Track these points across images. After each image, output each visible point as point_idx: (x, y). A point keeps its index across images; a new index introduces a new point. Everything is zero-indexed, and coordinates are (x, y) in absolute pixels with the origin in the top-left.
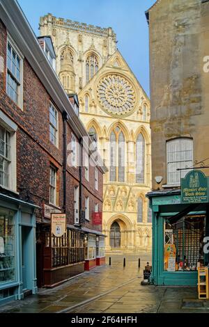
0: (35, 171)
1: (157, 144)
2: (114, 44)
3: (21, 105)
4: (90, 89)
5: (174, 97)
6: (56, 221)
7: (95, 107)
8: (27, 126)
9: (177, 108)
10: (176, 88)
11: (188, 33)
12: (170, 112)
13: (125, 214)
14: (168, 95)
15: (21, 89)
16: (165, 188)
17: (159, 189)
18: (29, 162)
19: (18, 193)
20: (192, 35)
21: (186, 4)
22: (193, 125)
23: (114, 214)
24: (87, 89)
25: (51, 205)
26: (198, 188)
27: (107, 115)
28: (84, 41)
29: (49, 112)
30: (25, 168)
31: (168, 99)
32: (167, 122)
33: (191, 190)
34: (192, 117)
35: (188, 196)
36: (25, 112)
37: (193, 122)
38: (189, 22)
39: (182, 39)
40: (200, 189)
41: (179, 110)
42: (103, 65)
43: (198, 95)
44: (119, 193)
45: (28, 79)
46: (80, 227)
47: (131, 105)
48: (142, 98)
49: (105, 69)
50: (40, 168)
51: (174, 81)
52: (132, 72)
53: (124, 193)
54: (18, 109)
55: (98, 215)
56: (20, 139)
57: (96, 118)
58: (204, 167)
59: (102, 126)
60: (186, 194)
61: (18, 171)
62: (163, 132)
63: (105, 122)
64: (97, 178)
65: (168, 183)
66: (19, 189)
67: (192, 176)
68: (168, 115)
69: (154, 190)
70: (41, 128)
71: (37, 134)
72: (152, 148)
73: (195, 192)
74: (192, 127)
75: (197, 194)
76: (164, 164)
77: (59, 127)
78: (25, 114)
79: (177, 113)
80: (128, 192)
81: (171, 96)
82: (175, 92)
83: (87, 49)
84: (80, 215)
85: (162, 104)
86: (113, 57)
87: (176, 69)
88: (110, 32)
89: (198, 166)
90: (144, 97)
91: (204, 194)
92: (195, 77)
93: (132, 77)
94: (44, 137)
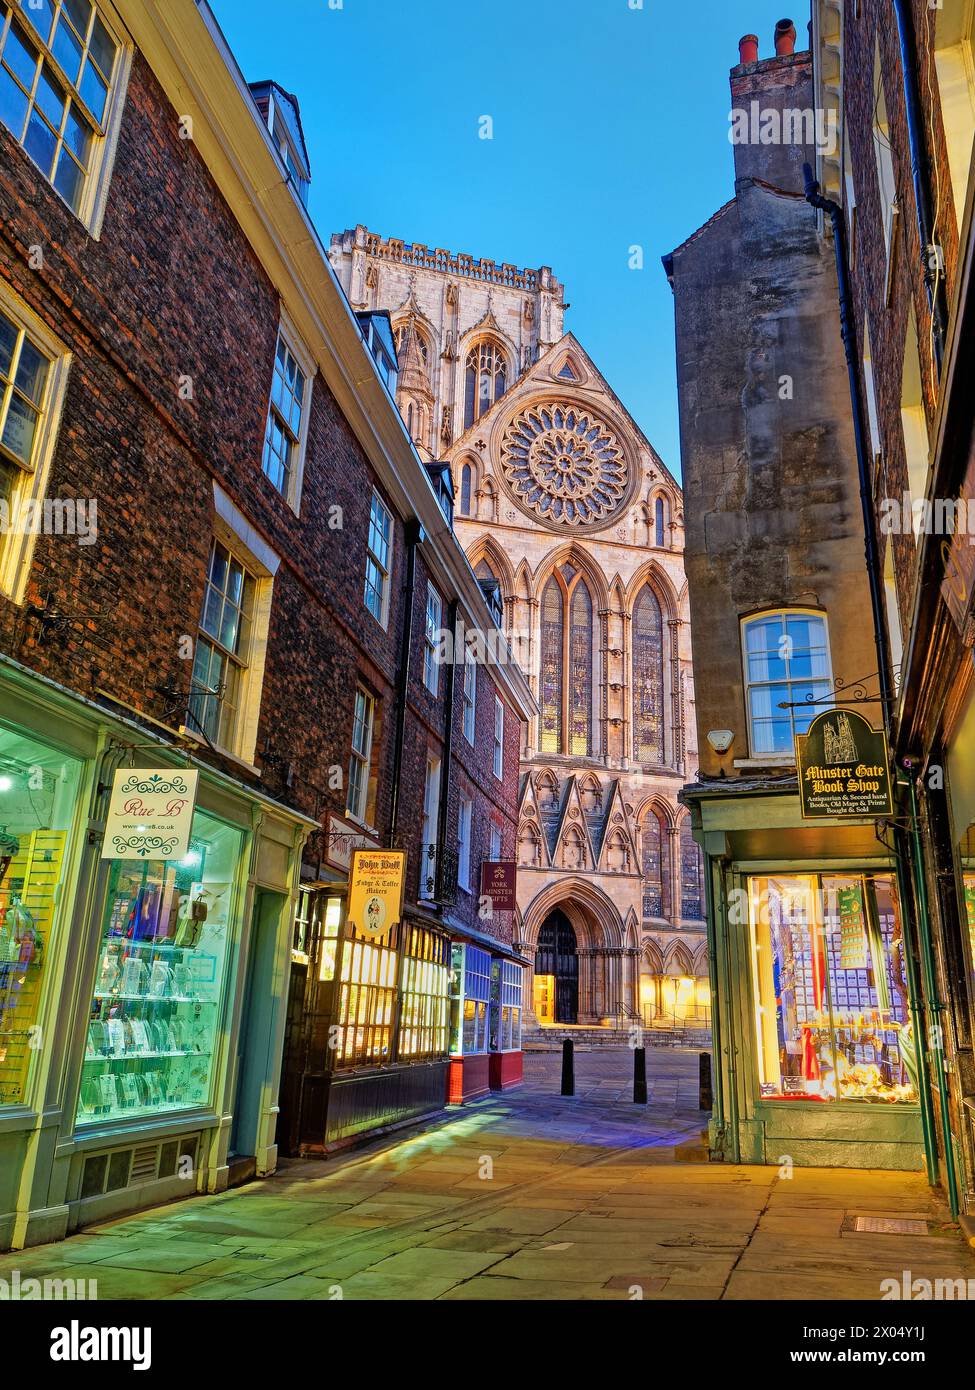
0: (315, 701)
1: (713, 626)
2: (556, 312)
3: (294, 501)
4: (481, 445)
5: (757, 485)
6: (367, 877)
7: (494, 497)
8: (305, 562)
9: (767, 518)
10: (762, 462)
11: (789, 312)
12: (747, 528)
13: (597, 880)
14: (740, 481)
15: (300, 453)
16: (745, 771)
17: (723, 775)
18: (301, 671)
19: (258, 772)
20: (802, 319)
21: (778, 240)
22: (825, 568)
23: (552, 877)
24: (470, 444)
25: (349, 822)
26: (853, 766)
27: (532, 525)
28: (462, 302)
29: (368, 519)
30: (286, 691)
31: (740, 491)
32: (739, 559)
33: (834, 773)
34: (817, 545)
35: (824, 794)
36: (305, 520)
37: (822, 559)
38: (791, 286)
39: (772, 329)
40: (861, 771)
41: (775, 524)
42: (523, 372)
43: (833, 481)
44: (573, 796)
45: (321, 429)
46: (438, 913)
47: (613, 497)
48: (652, 475)
49: (528, 384)
50: (330, 691)
51: (755, 441)
52: (614, 398)
53: (588, 796)
54: (289, 512)
55: (500, 873)
56: (283, 599)
57: (493, 532)
58: (866, 700)
59: (514, 559)
60: (818, 788)
61: (265, 699)
62: (728, 588)
63: (527, 547)
64: (500, 736)
65: (753, 754)
66: (261, 757)
67: (828, 727)
68: (740, 537)
69: (704, 777)
70: (344, 567)
71: (331, 584)
72: (695, 637)
73: (844, 781)
74: (820, 576)
75: (852, 786)
76: (737, 688)
77: (394, 567)
78: (302, 525)
79: (768, 532)
80: (605, 794)
81: (747, 484)
82: (758, 470)
83: (472, 325)
84: (438, 869)
85: (720, 501)
86: (556, 350)
87: (760, 407)
88: (545, 279)
89: (849, 695)
90: (657, 472)
91: (875, 786)
92: (816, 431)
93: (618, 411)
94: (349, 594)
